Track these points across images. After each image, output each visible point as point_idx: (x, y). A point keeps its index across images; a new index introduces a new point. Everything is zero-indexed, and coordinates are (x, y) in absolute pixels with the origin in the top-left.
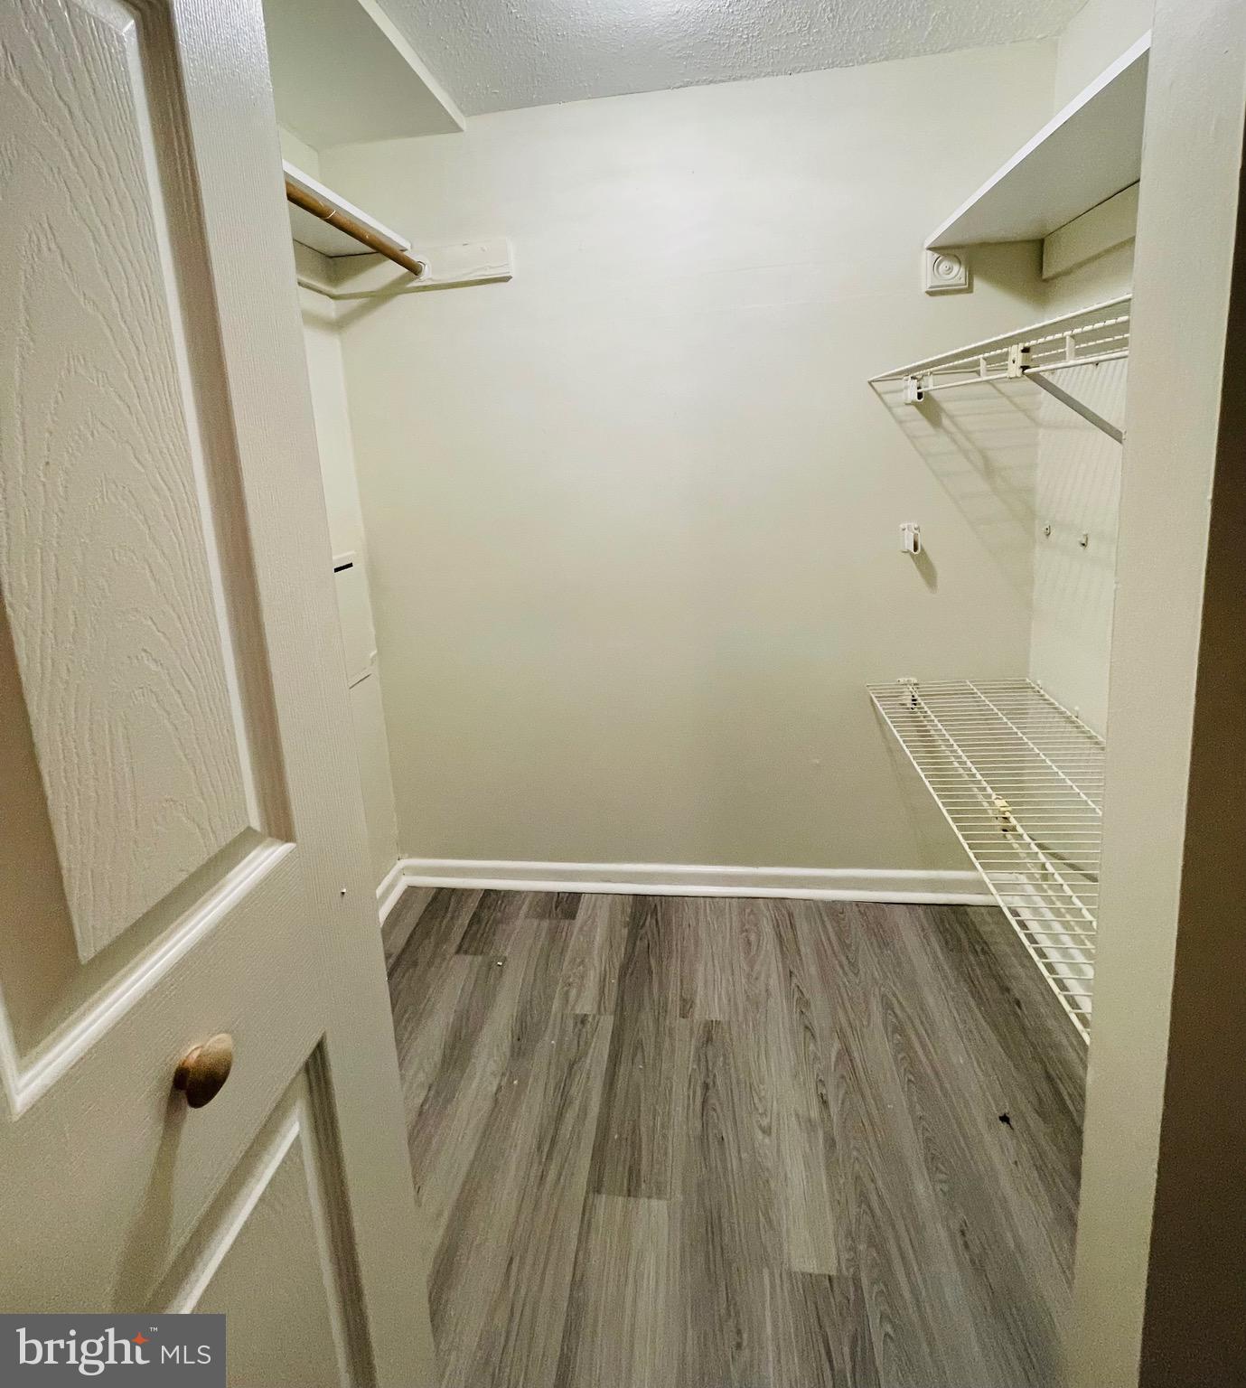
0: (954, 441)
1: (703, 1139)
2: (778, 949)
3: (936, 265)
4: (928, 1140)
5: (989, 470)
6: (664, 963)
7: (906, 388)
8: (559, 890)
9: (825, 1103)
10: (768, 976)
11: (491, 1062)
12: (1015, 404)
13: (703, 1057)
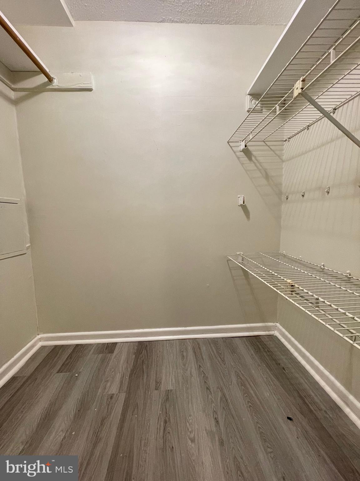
0: (256, 166)
1: (164, 449)
2: (195, 357)
3: (251, 101)
4: (261, 433)
5: (267, 177)
6: (149, 368)
7: (240, 145)
8: (108, 342)
9: (217, 422)
10: (191, 368)
11: (63, 424)
12: (276, 154)
13: (164, 407)
